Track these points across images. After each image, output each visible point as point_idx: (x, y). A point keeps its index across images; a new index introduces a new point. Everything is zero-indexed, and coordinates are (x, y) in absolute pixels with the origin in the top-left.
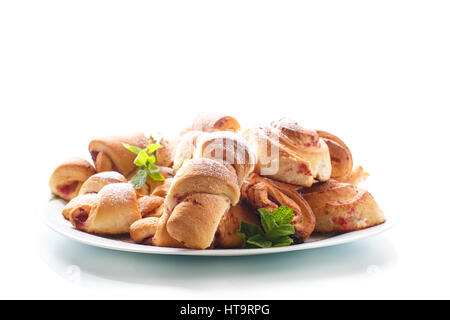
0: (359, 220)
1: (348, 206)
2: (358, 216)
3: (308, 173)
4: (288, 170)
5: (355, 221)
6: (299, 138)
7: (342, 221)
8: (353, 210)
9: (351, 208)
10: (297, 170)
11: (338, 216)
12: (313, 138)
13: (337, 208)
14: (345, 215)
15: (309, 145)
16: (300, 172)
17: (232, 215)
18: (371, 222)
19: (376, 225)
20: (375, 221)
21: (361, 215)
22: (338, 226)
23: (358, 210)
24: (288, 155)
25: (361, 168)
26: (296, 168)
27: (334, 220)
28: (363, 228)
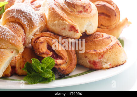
0: (106, 63)
1: (100, 54)
2: (105, 61)
3: (76, 31)
4: (62, 29)
5: (103, 63)
6: (74, 7)
7: (95, 63)
8: (102, 56)
9: (102, 55)
10: (69, 29)
11: (92, 59)
12: (84, 7)
13: (92, 55)
14: (96, 59)
15: (81, 12)
16: (71, 30)
17: (23, 57)
18: (113, 64)
19: (117, 66)
20: (116, 64)
21: (107, 60)
22: (92, 66)
23: (106, 56)
24: (63, 19)
25: (127, 19)
26: (68, 28)
27: (90, 62)
28: (107, 69)
